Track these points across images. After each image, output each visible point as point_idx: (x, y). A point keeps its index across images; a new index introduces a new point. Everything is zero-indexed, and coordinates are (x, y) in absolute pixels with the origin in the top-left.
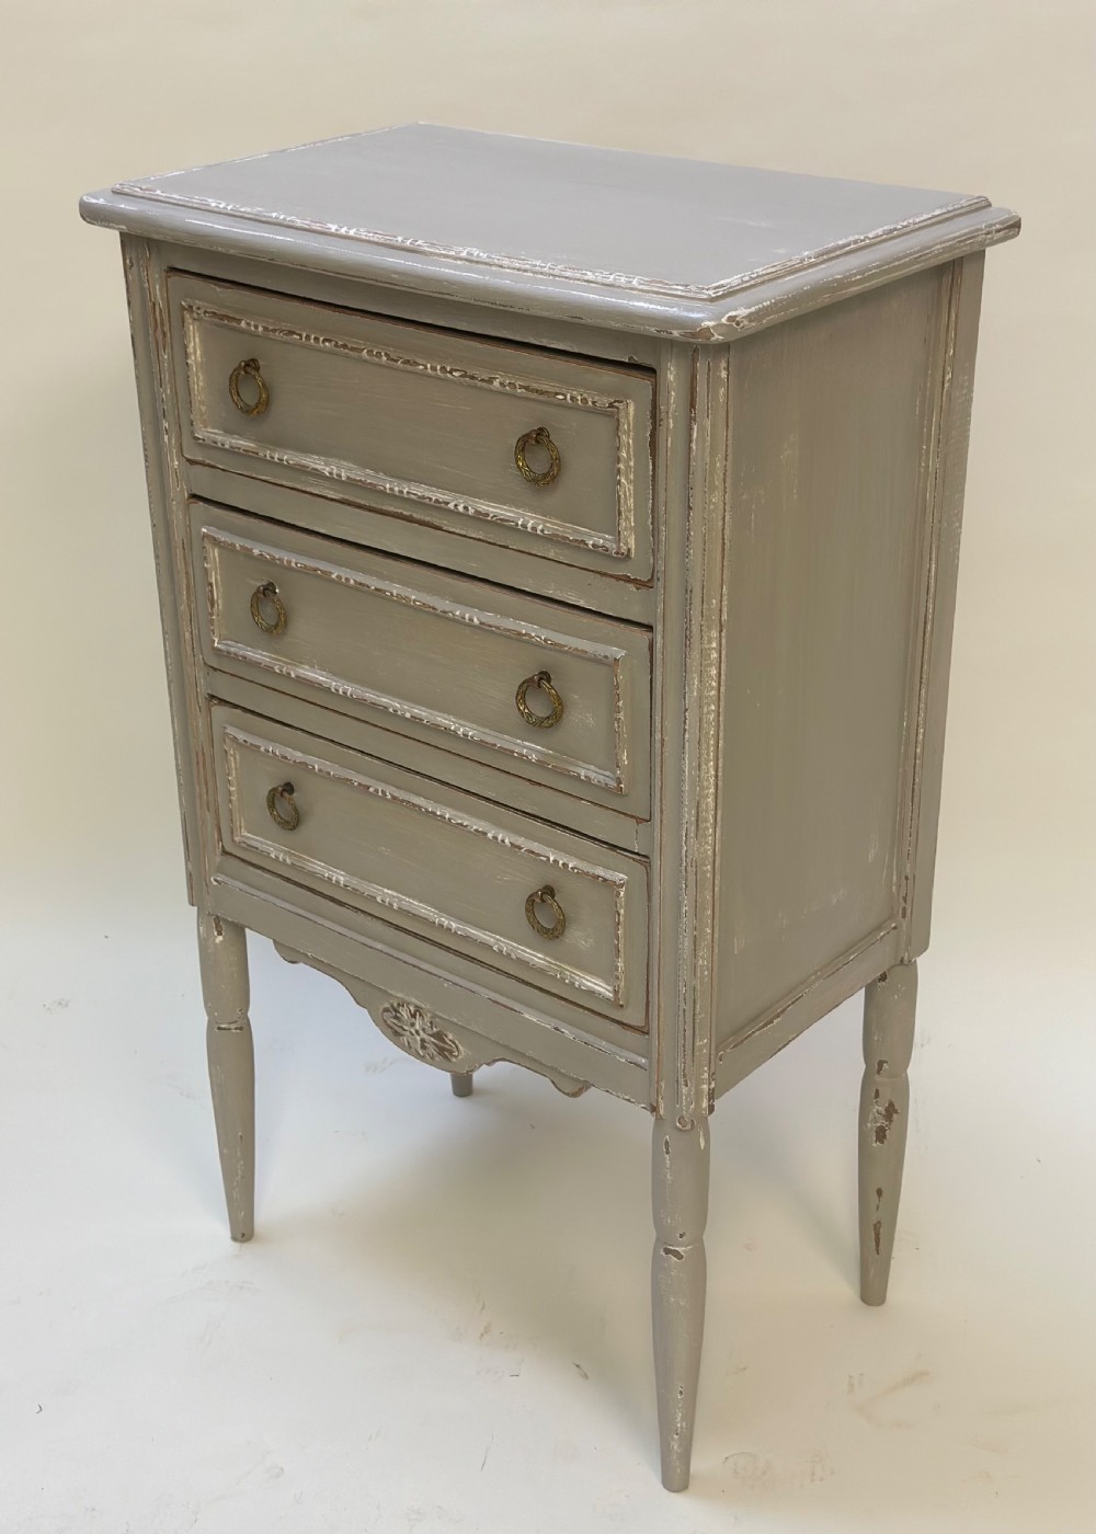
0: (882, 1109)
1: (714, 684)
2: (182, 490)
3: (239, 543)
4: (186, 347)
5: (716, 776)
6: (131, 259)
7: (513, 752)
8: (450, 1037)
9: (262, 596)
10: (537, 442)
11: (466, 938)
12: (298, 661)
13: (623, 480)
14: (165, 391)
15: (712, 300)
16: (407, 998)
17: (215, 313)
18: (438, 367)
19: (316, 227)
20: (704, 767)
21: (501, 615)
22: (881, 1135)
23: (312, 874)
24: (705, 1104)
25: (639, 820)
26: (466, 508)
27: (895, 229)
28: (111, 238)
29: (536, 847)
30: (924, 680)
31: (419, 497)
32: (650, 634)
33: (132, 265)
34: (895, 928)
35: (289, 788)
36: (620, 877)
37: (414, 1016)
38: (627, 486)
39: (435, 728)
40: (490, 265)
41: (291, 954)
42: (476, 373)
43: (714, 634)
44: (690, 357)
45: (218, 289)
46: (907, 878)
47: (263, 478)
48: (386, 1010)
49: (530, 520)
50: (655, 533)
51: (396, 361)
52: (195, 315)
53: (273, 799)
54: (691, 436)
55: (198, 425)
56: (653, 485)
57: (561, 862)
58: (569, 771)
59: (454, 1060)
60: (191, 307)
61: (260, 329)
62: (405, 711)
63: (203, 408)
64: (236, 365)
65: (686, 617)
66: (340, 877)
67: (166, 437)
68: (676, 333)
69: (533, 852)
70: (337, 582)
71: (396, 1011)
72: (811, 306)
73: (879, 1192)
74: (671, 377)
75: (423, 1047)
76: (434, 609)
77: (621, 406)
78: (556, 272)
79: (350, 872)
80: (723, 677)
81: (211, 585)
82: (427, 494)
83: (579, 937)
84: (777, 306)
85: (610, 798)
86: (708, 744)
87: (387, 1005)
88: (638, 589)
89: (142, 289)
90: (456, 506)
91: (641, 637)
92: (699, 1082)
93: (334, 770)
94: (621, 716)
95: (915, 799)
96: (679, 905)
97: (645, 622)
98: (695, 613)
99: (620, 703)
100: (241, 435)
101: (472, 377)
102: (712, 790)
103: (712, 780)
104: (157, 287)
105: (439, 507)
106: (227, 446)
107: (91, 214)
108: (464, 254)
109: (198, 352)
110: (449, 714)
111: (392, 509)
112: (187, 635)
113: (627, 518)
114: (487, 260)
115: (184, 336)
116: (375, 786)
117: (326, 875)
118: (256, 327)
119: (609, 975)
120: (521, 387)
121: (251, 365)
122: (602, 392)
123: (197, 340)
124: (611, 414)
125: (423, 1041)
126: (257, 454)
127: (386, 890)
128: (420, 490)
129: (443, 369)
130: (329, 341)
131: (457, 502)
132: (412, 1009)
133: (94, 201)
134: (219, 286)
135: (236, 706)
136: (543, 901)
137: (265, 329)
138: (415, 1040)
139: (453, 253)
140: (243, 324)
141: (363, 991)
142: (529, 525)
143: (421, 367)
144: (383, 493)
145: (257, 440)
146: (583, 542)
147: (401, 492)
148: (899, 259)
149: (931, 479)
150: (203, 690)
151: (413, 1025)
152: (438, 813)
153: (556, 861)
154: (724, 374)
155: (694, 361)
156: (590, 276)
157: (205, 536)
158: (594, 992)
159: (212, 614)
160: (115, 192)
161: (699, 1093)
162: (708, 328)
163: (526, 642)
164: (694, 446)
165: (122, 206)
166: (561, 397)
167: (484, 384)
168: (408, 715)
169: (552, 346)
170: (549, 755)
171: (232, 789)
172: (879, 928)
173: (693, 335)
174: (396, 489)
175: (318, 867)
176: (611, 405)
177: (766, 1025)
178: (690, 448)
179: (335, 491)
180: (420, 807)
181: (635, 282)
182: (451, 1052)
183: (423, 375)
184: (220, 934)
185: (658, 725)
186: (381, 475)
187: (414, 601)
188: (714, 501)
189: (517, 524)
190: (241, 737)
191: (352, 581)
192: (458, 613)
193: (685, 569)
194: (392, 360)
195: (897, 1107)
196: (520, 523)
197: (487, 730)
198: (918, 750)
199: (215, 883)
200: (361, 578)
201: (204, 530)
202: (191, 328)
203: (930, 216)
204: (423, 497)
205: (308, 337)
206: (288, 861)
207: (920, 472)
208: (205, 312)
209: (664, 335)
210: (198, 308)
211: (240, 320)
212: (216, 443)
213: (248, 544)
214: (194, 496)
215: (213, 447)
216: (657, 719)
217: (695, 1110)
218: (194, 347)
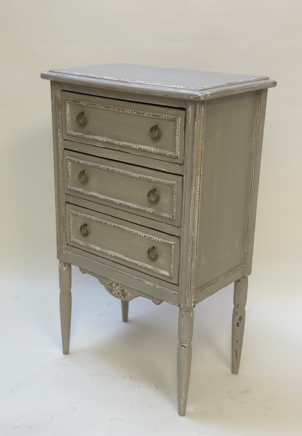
0: (238, 318)
1: (198, 190)
2: (62, 147)
3: (76, 160)
4: (66, 110)
5: (198, 215)
6: (53, 88)
7: (146, 211)
8: (126, 291)
9: (82, 173)
10: (155, 128)
11: (131, 263)
12: (90, 190)
13: (177, 137)
14: (59, 121)
15: (201, 90)
16: (115, 281)
17: (74, 101)
18: (131, 111)
19: (101, 77)
20: (195, 212)
21: (144, 175)
22: (238, 325)
23: (91, 249)
24: (193, 305)
25: (178, 227)
26: (136, 147)
27: (246, 81)
28: (48, 82)
29: (151, 236)
30: (251, 200)
31: (124, 145)
32: (182, 177)
33: (53, 90)
34: (242, 267)
35: (86, 225)
36: (172, 243)
37: (116, 285)
38: (178, 139)
39: (126, 206)
40: (145, 84)
41: (84, 271)
42: (140, 112)
43: (199, 177)
44: (195, 105)
45: (75, 95)
46: (246, 254)
47: (84, 143)
48: (109, 284)
49: (152, 149)
50: (184, 151)
51: (120, 110)
52: (69, 102)
53: (82, 228)
54: (194, 124)
55: (68, 130)
56: (184, 138)
57: (157, 240)
58: (160, 215)
59: (126, 297)
60: (68, 99)
61: (85, 104)
62: (118, 202)
63: (69, 126)
64: (79, 113)
65: (192, 172)
66: (99, 249)
67: (59, 133)
68: (192, 98)
69: (150, 238)
70: (102, 169)
71: (112, 284)
72: (225, 95)
73: (237, 341)
74: (190, 110)
75: (118, 294)
76: (127, 174)
77: (177, 118)
78: (162, 85)
79: (100, 247)
80: (201, 188)
81: (68, 172)
82: (126, 144)
83: (161, 260)
84: (217, 93)
85: (170, 221)
86: (196, 206)
88: (180, 166)
89: (55, 96)
90: (134, 147)
91: (180, 178)
92: (191, 298)
93: (98, 219)
94: (174, 199)
95: (248, 232)
96: (188, 248)
97: (181, 174)
98: (194, 170)
99: (174, 196)
100: (79, 132)
101: (139, 113)
102: (197, 219)
103: (197, 216)
104: (59, 95)
105: (129, 148)
106: (75, 135)
107: (44, 76)
108: (138, 82)
109: (69, 111)
110: (129, 202)
111: (117, 149)
112: (61, 186)
113: (178, 147)
114: (145, 83)
115: (65, 107)
116: (108, 223)
117: (95, 248)
118: (84, 103)
119: (169, 270)
120: (152, 115)
121: (82, 113)
122: (172, 115)
123: (69, 108)
124: (174, 121)
125: (118, 292)
126: (83, 136)
127: (110, 251)
128: (124, 143)
129: (132, 111)
130: (103, 106)
131: (134, 146)
132: (116, 284)
133: (44, 73)
134: (75, 94)
135: (73, 204)
136: (152, 250)
137: (87, 104)
138: (116, 292)
139: (136, 82)
140: (81, 103)
141: (103, 279)
142: (152, 151)
143: (126, 111)
144: (115, 144)
145: (83, 133)
146: (166, 154)
147: (120, 144)
148: (247, 87)
149: (253, 148)
150: (64, 201)
151: (116, 288)
152: (125, 229)
153: (156, 240)
154: (203, 110)
155: (196, 105)
156: (170, 86)
157: (68, 159)
158: (164, 275)
159: (68, 179)
160: (50, 71)
161: (191, 301)
162: (200, 96)
163: (150, 181)
164: (195, 127)
165: (52, 74)
166: (162, 117)
167: (142, 115)
168: (119, 203)
169: (160, 104)
170: (155, 211)
171: (71, 226)
172: (238, 266)
173: (196, 98)
174: (118, 143)
175: (92, 246)
176: (174, 118)
177: (209, 287)
178: (194, 128)
179: (102, 145)
180: (120, 228)
181: (181, 87)
182: (126, 295)
183: (127, 114)
184: (65, 267)
185: (184, 201)
186: (115, 140)
187: (122, 172)
188: (200, 143)
189: (149, 150)
190: (74, 212)
191: (106, 168)
192: (133, 175)
193: (192, 159)
194: (119, 110)
195: (242, 317)
196: (150, 150)
197: (139, 206)
198: (249, 219)
199: (64, 253)
200: (108, 167)
201: (67, 157)
202: (67, 105)
203: (254, 79)
204: (125, 145)
205: (98, 105)
206: (85, 245)
207: (251, 146)
208: (71, 100)
209: (189, 99)
210: (70, 100)
211: (80, 102)
212: (72, 134)
213: (79, 160)
214: (65, 149)
215: (71, 135)
216: (184, 199)
217: (190, 305)
218: (68, 110)
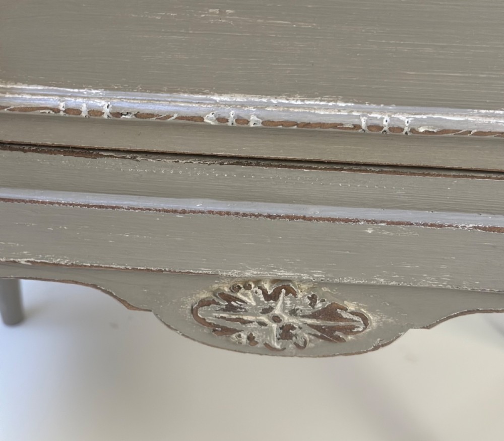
8: (352, 307)
23: (27, 114)
37: (271, 297)
75: (286, 337)
87: (204, 295)
127: (217, 98)
182: (348, 329)
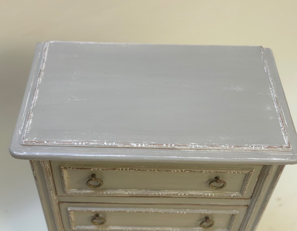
3: (85, 210)
17: (78, 168)
18: (180, 171)
26: (185, 194)
32: (247, 207)
47: (95, 196)
49: (209, 193)
55: (67, 189)
56: (257, 183)
62: (153, 230)
63: (69, 186)
76: (169, 213)
90: (181, 194)
91: (244, 208)
97: (246, 204)
101: (194, 172)
106: (82, 193)
118: (99, 170)
128: (166, 193)
130: (132, 169)
137: (103, 169)
139: (189, 148)
140: (92, 169)
143: (172, 171)
145: (96, 191)
157: (70, 210)
166: (229, 172)
176: (249, 173)
187: (161, 212)
191: (135, 212)
192: (177, 212)
196: (206, 195)
202: (65, 171)
208: (73, 168)
210: (69, 168)
212: (76, 193)
218: (66, 175)
